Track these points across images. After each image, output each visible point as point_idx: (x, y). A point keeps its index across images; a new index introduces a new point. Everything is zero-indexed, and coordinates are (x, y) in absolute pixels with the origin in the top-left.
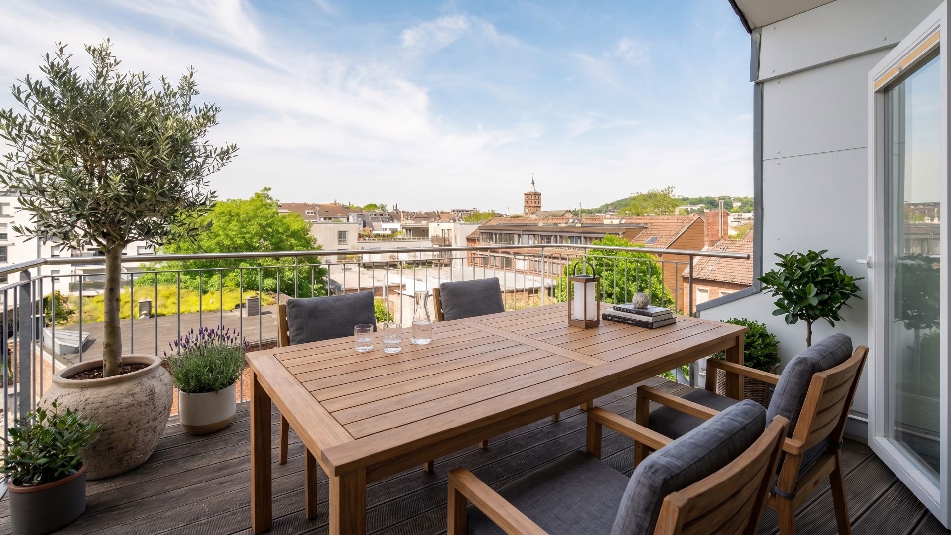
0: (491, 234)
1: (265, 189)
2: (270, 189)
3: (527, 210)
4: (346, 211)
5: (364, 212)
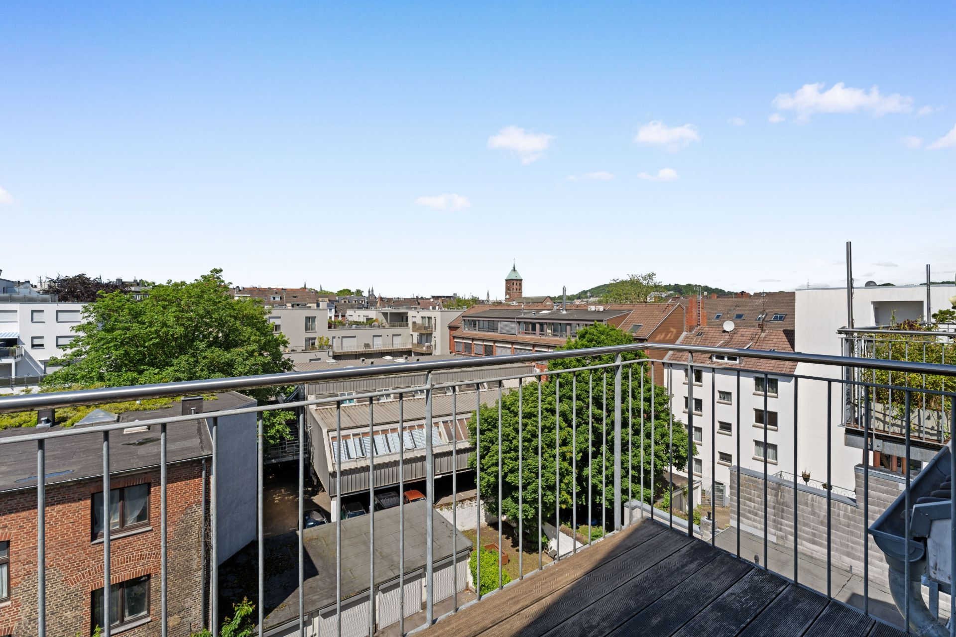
0: (474, 321)
1: (216, 271)
2: (221, 270)
3: (508, 297)
4: (317, 296)
5: (337, 298)
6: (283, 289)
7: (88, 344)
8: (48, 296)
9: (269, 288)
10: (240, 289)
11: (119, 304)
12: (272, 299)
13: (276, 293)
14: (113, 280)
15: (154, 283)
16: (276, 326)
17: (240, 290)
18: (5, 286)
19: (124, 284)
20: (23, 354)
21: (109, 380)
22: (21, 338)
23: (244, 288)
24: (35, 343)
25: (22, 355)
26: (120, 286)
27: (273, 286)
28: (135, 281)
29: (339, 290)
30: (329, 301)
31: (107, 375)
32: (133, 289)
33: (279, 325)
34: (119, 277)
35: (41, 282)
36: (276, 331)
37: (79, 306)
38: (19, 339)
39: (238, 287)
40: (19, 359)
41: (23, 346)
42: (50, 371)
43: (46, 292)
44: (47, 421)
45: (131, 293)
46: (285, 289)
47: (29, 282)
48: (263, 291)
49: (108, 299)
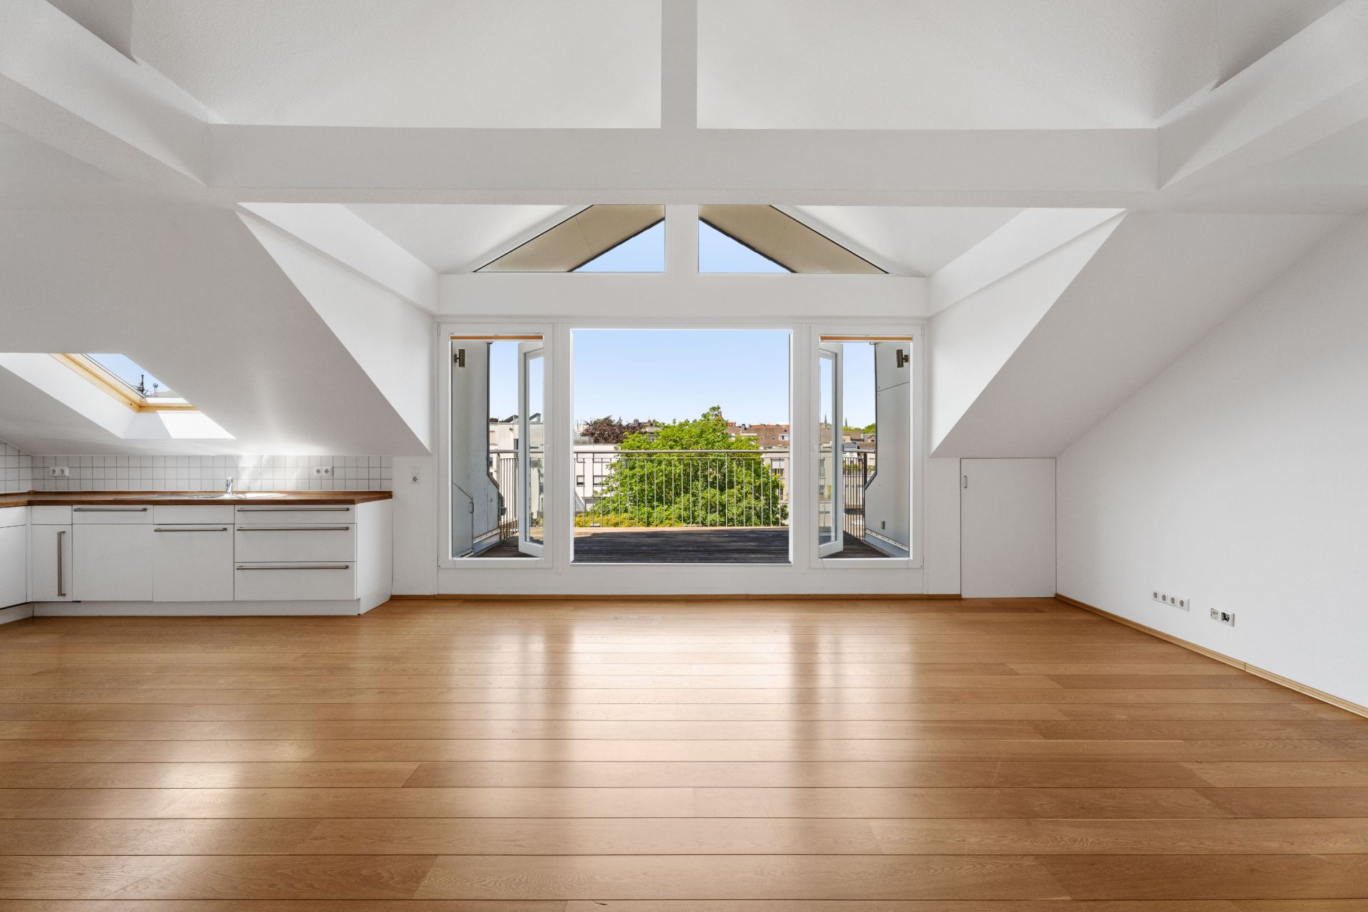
2: (720, 408)
5: (862, 437)
7: (618, 481)
8: (586, 438)
10: (747, 427)
11: (638, 444)
12: (780, 438)
14: (631, 421)
15: (664, 424)
17: (746, 429)
19: (640, 425)
21: (632, 513)
23: (750, 426)
24: (579, 481)
26: (637, 427)
28: (649, 421)
29: (866, 426)
30: (852, 440)
31: (630, 509)
32: (647, 430)
34: (636, 418)
37: (610, 447)
39: (744, 425)
42: (589, 507)
43: (584, 435)
45: (647, 434)
48: (770, 429)
49: (631, 439)
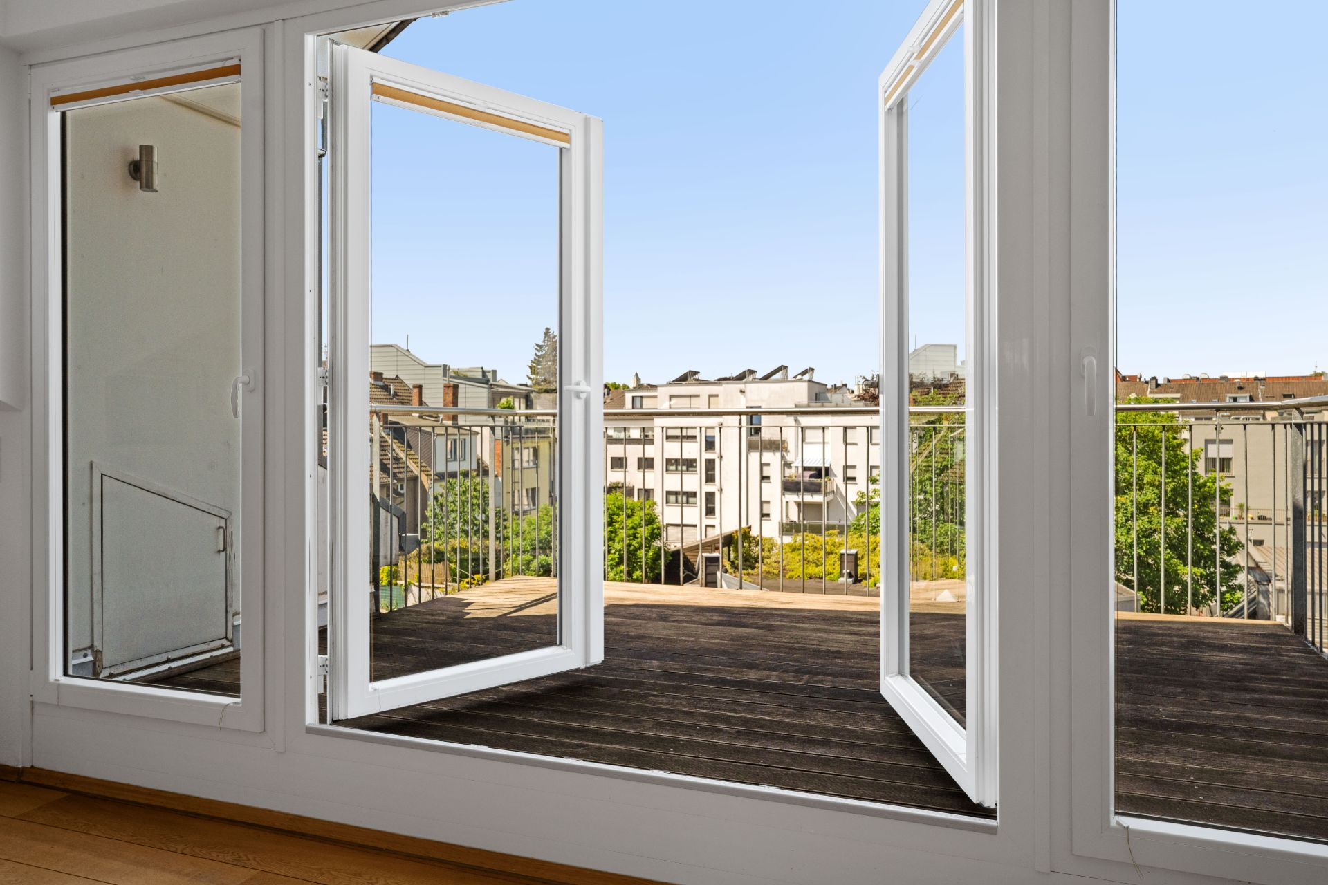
6: (1256, 379)
9: (1224, 378)
13: (1241, 388)
16: (1222, 460)
17: (1158, 385)
18: (818, 392)
20: (835, 490)
22: (832, 467)
24: (847, 475)
25: (833, 492)
27: (1235, 374)
33: (1230, 460)
35: (858, 385)
36: (1222, 470)
38: (831, 469)
39: (1154, 378)
40: (830, 497)
41: (835, 478)
44: (850, 575)
46: (1264, 379)
47: (845, 385)
48: (1211, 385)
